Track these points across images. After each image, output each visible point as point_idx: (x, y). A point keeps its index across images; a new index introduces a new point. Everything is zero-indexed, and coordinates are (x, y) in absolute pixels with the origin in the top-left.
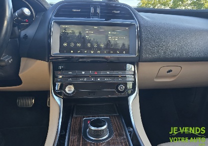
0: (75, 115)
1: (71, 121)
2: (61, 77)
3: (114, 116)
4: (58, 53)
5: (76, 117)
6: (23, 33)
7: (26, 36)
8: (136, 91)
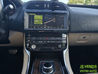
0: (36, 60)
1: (34, 63)
2: (29, 40)
3: (56, 60)
4: (28, 28)
5: (37, 61)
6: (10, 18)
7: (12, 19)
8: (67, 48)
